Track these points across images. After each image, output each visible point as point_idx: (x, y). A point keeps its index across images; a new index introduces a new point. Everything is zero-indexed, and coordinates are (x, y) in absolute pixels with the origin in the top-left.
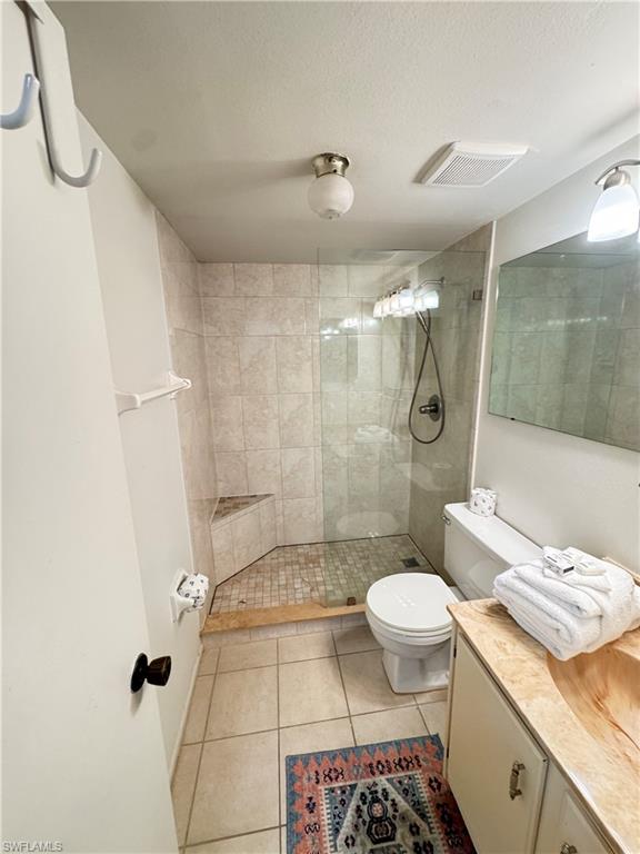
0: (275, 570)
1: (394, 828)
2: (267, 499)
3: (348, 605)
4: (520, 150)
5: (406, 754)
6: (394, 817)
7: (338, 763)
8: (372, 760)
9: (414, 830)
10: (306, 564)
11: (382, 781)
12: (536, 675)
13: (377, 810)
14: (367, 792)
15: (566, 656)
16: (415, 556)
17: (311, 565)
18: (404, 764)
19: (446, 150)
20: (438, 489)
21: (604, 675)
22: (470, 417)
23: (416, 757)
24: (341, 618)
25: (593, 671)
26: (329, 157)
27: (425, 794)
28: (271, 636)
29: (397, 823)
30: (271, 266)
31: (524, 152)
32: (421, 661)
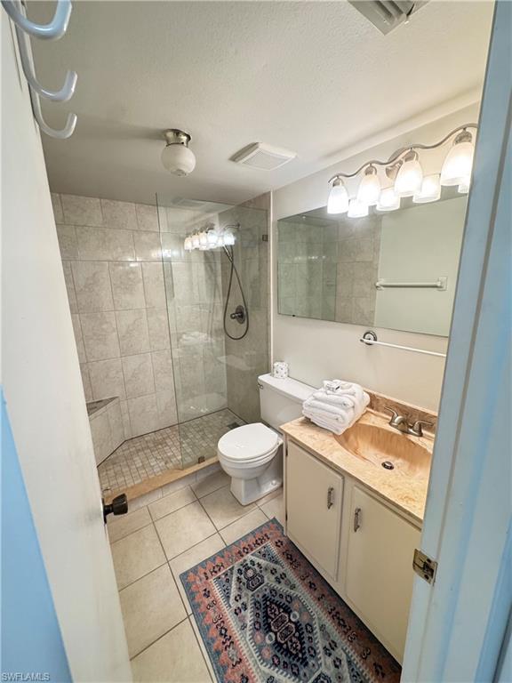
0: (129, 458)
1: (262, 577)
2: (115, 401)
3: (199, 463)
4: (291, 156)
5: (259, 535)
6: (261, 571)
7: (218, 562)
8: (240, 549)
9: (273, 572)
10: (155, 446)
11: (249, 557)
12: (331, 444)
13: (250, 573)
14: (241, 567)
15: (342, 431)
16: (236, 421)
17: (160, 446)
18: (259, 542)
19: (253, 146)
20: (249, 368)
21: (356, 438)
22: (267, 317)
23: (266, 535)
24: (196, 473)
25: (352, 437)
26: (177, 132)
27: (275, 550)
28: (141, 505)
29: (263, 573)
30: (98, 200)
31: (293, 157)
32: (256, 478)
